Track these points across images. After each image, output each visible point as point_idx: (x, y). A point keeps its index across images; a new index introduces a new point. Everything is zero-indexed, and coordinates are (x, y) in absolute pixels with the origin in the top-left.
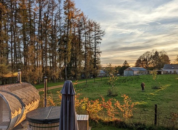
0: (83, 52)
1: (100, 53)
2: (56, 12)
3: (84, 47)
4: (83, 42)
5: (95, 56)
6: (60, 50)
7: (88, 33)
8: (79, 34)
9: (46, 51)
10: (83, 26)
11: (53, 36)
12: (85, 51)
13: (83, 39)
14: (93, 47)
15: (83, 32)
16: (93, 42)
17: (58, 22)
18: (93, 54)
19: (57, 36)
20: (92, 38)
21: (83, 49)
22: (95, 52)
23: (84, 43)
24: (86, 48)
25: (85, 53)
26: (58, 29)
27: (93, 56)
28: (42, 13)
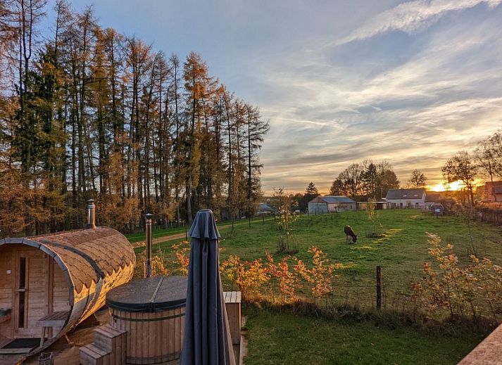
0: (225, 166)
1: (261, 168)
2: (168, 85)
3: (226, 155)
4: (225, 145)
5: (249, 173)
6: (175, 163)
7: (234, 127)
8: (217, 128)
9: (147, 165)
10: (225, 113)
11: (163, 134)
12: (230, 164)
13: (225, 140)
14: (245, 155)
15: (225, 124)
16: (245, 145)
17: (172, 106)
18: (245, 169)
19: (171, 133)
20: (243, 138)
21: (225, 160)
22: (250, 167)
23: (226, 148)
24: (231, 158)
25: (230, 169)
26: (171, 120)
27: (245, 174)
28: (140, 86)
